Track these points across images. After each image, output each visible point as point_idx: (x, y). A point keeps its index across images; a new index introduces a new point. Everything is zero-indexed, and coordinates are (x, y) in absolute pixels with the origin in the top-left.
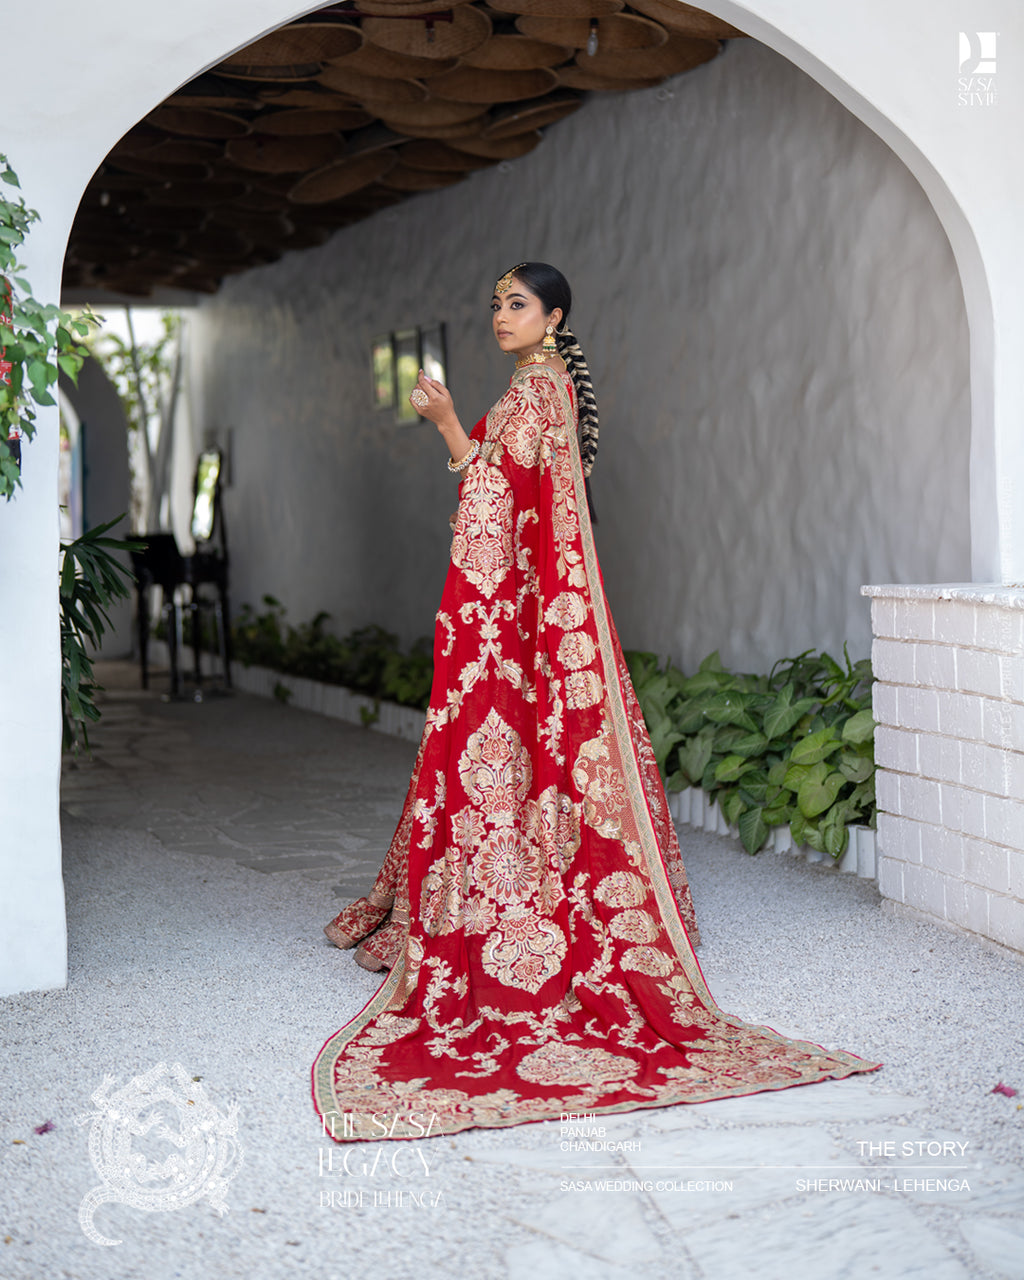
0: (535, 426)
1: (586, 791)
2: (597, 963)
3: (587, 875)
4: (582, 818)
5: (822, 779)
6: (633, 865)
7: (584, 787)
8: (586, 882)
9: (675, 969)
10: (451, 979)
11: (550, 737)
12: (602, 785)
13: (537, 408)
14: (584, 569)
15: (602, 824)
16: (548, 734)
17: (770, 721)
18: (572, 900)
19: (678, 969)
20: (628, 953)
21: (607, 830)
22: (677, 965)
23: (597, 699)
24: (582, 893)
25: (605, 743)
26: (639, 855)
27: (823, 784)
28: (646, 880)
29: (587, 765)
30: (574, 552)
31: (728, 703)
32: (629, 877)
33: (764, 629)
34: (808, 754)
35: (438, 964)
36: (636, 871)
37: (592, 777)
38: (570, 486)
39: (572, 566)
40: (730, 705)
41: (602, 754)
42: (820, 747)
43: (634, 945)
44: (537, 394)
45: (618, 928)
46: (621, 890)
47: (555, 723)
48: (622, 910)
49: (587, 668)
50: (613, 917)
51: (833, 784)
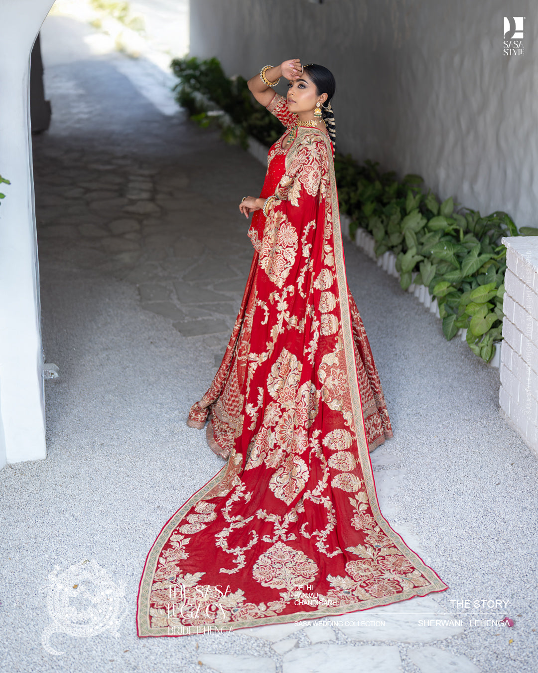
0: (318, 171)
1: (325, 382)
2: (320, 483)
3: (320, 431)
4: (321, 398)
5: (484, 315)
6: (347, 425)
7: (323, 380)
8: (319, 435)
9: (362, 487)
10: (245, 492)
11: (311, 353)
12: (333, 380)
13: (319, 161)
14: (334, 255)
15: (331, 402)
16: (310, 351)
17: (466, 265)
18: (312, 445)
19: (363, 488)
20: (337, 477)
21: (334, 406)
22: (363, 485)
23: (334, 331)
24: (317, 441)
25: (336, 356)
26: (351, 419)
27: (485, 318)
28: (353, 434)
29: (326, 367)
30: (329, 246)
31: (445, 248)
32: (343, 432)
33: (479, 186)
34: (479, 297)
35: (240, 484)
36: (347, 428)
37: (328, 375)
38: (329, 206)
39: (327, 253)
40: (446, 250)
41: (335, 362)
42: (487, 293)
43: (341, 472)
44: (319, 153)
45: (333, 462)
46: (338, 440)
47: (314, 344)
48: (337, 451)
49: (330, 313)
50: (331, 455)
51: (490, 319)
